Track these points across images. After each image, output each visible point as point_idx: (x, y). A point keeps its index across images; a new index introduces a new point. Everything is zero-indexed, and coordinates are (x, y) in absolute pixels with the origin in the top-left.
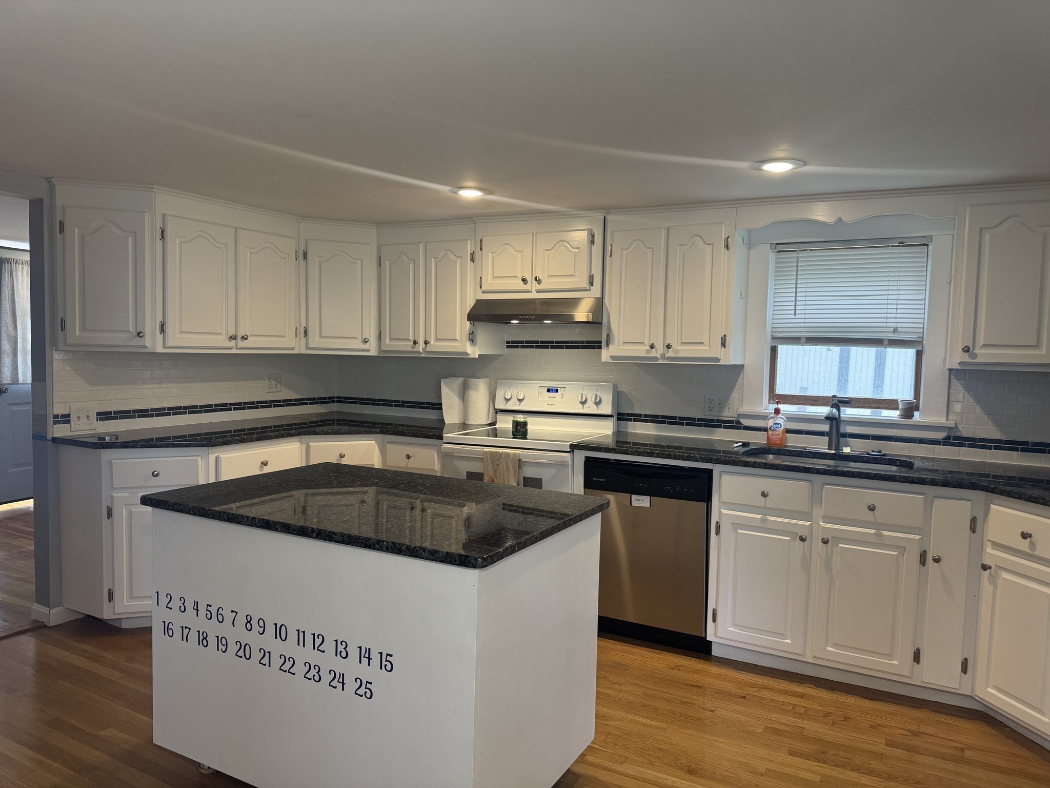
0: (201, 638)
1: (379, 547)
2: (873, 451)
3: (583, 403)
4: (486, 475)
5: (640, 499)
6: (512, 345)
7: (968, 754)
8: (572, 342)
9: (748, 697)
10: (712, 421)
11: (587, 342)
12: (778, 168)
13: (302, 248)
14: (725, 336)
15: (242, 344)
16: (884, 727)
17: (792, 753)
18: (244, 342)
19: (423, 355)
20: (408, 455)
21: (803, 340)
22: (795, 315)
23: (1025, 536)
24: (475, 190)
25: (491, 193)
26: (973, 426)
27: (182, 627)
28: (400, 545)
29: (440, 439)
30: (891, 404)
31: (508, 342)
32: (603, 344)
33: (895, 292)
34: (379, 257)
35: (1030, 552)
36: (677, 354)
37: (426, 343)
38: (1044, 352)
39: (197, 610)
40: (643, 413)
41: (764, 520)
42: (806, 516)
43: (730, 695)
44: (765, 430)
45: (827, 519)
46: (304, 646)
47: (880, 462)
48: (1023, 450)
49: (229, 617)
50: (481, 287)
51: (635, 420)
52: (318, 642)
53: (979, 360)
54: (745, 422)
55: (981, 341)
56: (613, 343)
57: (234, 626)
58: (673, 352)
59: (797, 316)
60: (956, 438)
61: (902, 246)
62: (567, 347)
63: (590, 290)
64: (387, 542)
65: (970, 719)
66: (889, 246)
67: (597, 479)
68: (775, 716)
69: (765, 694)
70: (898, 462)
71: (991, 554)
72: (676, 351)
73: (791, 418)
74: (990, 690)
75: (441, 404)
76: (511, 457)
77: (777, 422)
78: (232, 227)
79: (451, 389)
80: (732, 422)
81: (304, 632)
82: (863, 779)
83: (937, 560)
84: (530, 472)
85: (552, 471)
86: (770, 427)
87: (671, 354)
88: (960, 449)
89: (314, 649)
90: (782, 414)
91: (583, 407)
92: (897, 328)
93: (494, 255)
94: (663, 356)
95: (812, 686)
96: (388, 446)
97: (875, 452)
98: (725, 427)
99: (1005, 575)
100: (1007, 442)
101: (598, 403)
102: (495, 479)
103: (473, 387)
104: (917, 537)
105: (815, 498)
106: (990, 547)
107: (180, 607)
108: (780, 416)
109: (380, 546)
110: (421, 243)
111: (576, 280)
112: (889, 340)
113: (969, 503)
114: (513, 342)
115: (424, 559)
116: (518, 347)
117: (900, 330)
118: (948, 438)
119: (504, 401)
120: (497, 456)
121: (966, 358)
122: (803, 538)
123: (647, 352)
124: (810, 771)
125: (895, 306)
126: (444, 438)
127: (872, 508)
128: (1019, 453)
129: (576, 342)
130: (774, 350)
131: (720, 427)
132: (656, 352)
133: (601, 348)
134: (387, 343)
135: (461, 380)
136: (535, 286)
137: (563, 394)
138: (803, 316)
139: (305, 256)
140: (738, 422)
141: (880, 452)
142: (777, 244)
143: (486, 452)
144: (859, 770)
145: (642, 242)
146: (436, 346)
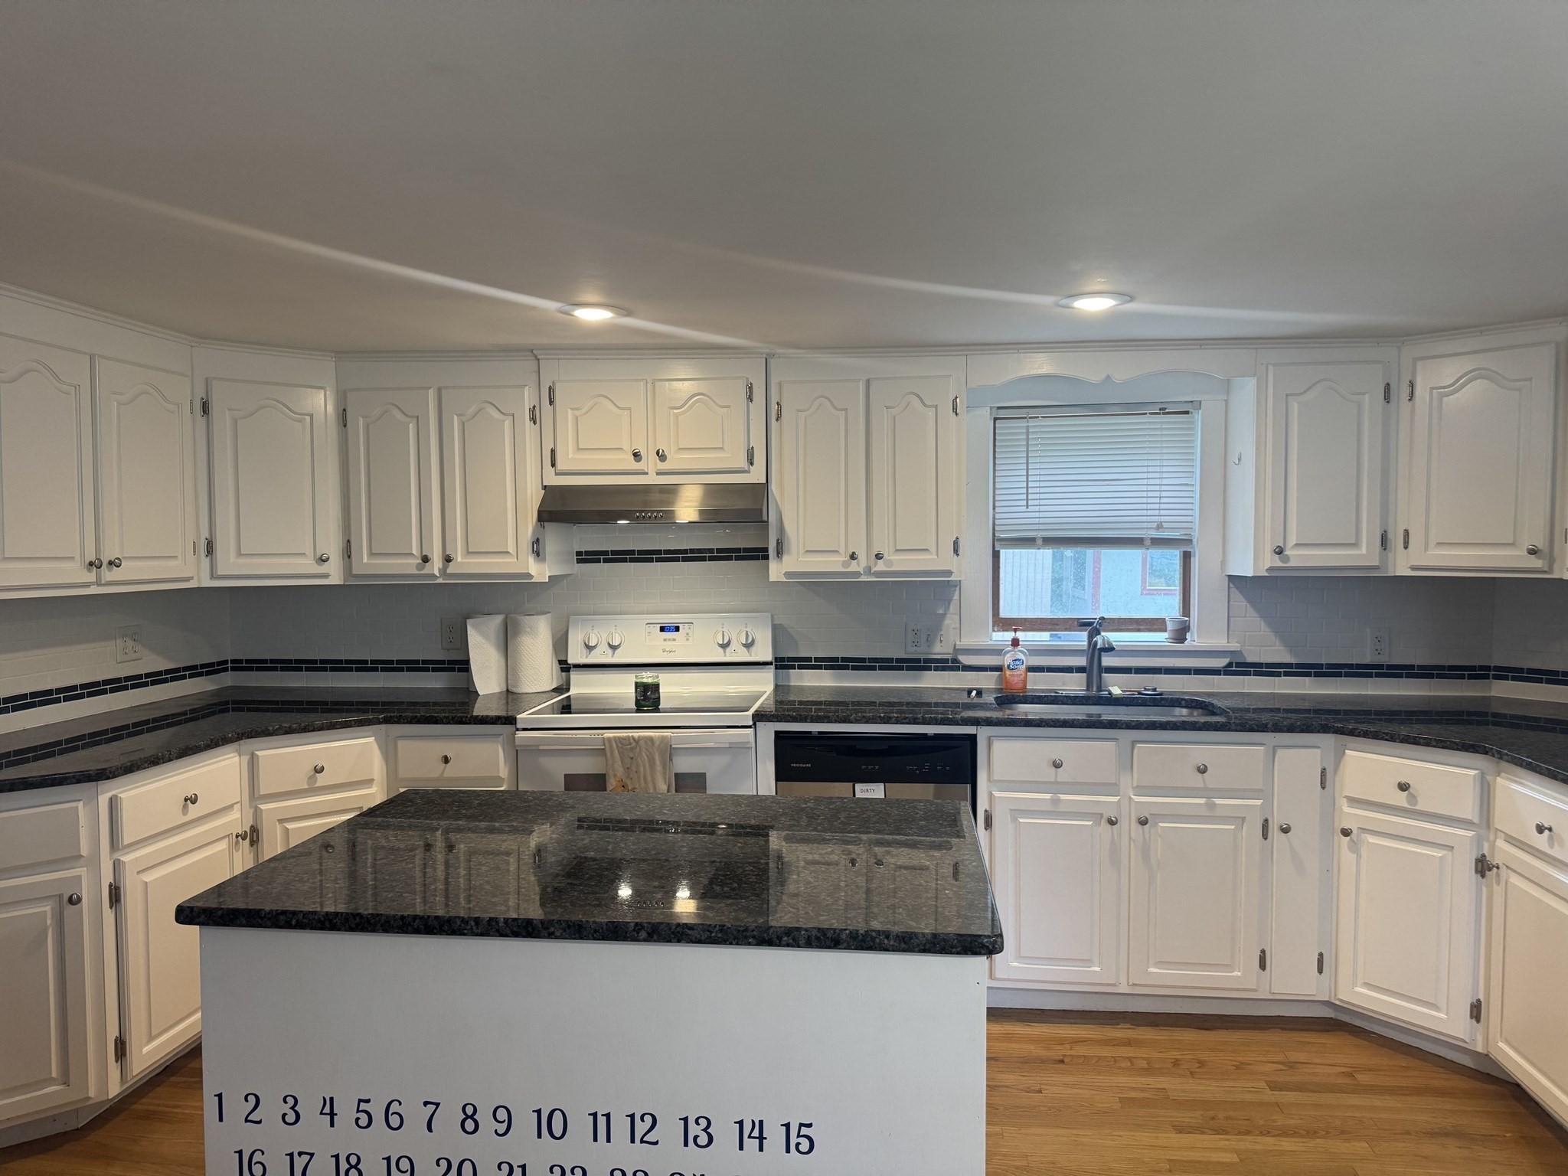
0: (344, 1166)
1: (791, 941)
2: (1146, 690)
3: (724, 646)
4: (612, 777)
5: (869, 788)
6: (586, 557)
7: (1363, 1078)
8: (692, 551)
9: (1066, 1060)
10: (918, 660)
11: (719, 551)
12: (1094, 305)
13: (200, 393)
14: (957, 538)
15: (109, 575)
16: (1249, 1064)
17: (1180, 1129)
18: (113, 572)
19: (440, 581)
20: (446, 756)
21: (1039, 542)
22: (1027, 507)
23: (1403, 787)
24: (599, 308)
25: (629, 313)
26: (1259, 648)
27: (291, 1155)
28: (835, 933)
29: (512, 724)
30: (1155, 624)
31: (579, 553)
32: (772, 552)
33: (1158, 475)
34: (341, 412)
35: (1409, 807)
36: (890, 567)
37: (448, 559)
38: (1364, 551)
39: (332, 1114)
40: (813, 655)
41: (1056, 802)
42: (1111, 788)
43: (1043, 1062)
44: (999, 669)
45: (1141, 790)
46: (608, 1140)
47: (1160, 704)
48: (1317, 675)
49: (415, 1116)
50: (553, 465)
51: (801, 667)
52: (641, 1128)
53: (1292, 564)
54: (966, 660)
55: (1292, 540)
56: (789, 552)
57: (430, 1129)
58: (884, 564)
59: (1031, 509)
60: (1238, 665)
61: (1163, 414)
62: (685, 560)
63: (748, 472)
64: (806, 930)
65: (1328, 1031)
66: (1146, 413)
67: (798, 765)
68: (1123, 1080)
69: (1081, 1050)
70: (1183, 702)
71: (1350, 815)
72: (890, 563)
73: (1035, 651)
74: (1359, 989)
75: (467, 662)
76: (657, 743)
77: (1018, 657)
78: (85, 353)
79: (486, 637)
80: (946, 661)
81: (608, 1116)
82: (1284, 1143)
83: (1285, 830)
84: (685, 765)
85: (721, 761)
86: (1009, 666)
87: (880, 566)
88: (1244, 679)
89: (633, 1141)
90: (1023, 646)
91: (725, 652)
92: (1161, 522)
93: (577, 413)
94: (868, 570)
95: (1129, 1026)
96: (401, 744)
97: (1149, 690)
98: (936, 669)
99: (1372, 839)
100: (1298, 666)
101: (748, 646)
102: (629, 782)
103: (528, 630)
104: (1259, 802)
105: (1127, 763)
106: (1346, 805)
107: (284, 1115)
108: (1020, 648)
109: (794, 939)
110: (430, 388)
111: (726, 455)
112: (1152, 539)
113: (1318, 751)
114: (588, 553)
115: (889, 951)
116: (598, 561)
117: (1165, 525)
118: (1230, 665)
119: (585, 651)
120: (630, 744)
121: (1277, 562)
122: (1112, 820)
123: (845, 564)
124: (1219, 1149)
125: (1157, 494)
126: (518, 721)
127: (1202, 770)
128: (1313, 678)
129: (699, 551)
130: (996, 555)
131: (929, 669)
132: (858, 564)
133: (768, 559)
134: (366, 562)
135: (498, 619)
136: (656, 464)
137: (688, 634)
138: (1037, 509)
139: (205, 408)
140: (955, 661)
141: (1155, 690)
142: (999, 408)
143: (609, 739)
144: (1269, 1132)
145: (829, 400)
146: (465, 564)
